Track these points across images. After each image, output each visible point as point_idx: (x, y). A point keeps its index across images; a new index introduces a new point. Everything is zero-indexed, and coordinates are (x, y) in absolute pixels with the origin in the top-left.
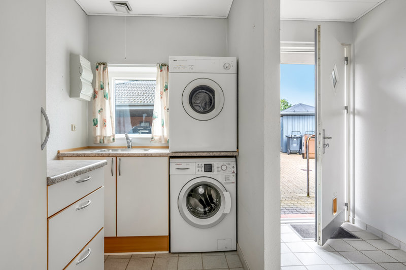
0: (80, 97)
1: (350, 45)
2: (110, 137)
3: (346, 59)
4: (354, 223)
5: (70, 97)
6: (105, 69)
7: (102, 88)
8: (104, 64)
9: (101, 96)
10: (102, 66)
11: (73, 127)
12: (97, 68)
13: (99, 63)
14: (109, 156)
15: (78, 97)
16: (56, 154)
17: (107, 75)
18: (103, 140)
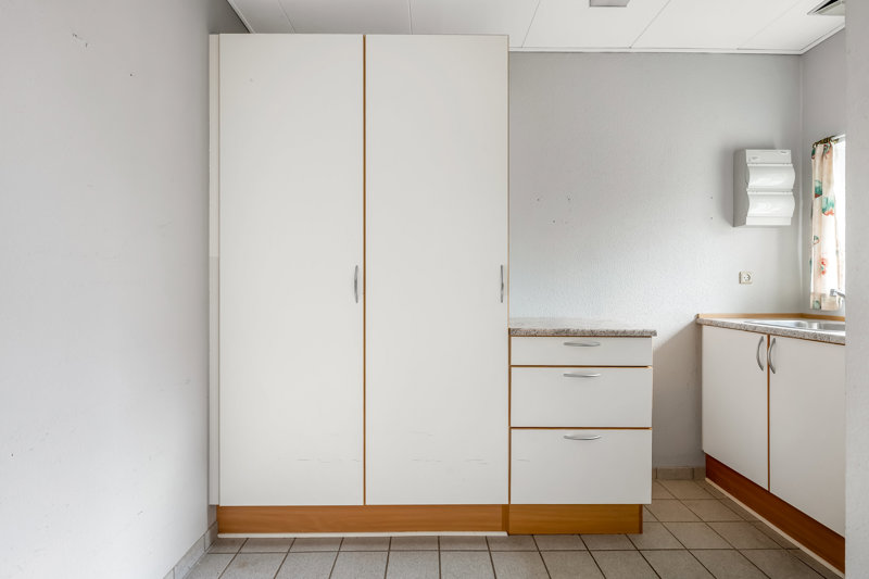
0: (748, 223)
5: (734, 226)
6: (827, 151)
7: (819, 194)
8: (827, 141)
9: (816, 210)
10: (820, 149)
11: (744, 275)
12: (813, 153)
13: (817, 144)
14: (754, 330)
15: (744, 223)
16: (692, 318)
17: (831, 163)
18: (819, 303)
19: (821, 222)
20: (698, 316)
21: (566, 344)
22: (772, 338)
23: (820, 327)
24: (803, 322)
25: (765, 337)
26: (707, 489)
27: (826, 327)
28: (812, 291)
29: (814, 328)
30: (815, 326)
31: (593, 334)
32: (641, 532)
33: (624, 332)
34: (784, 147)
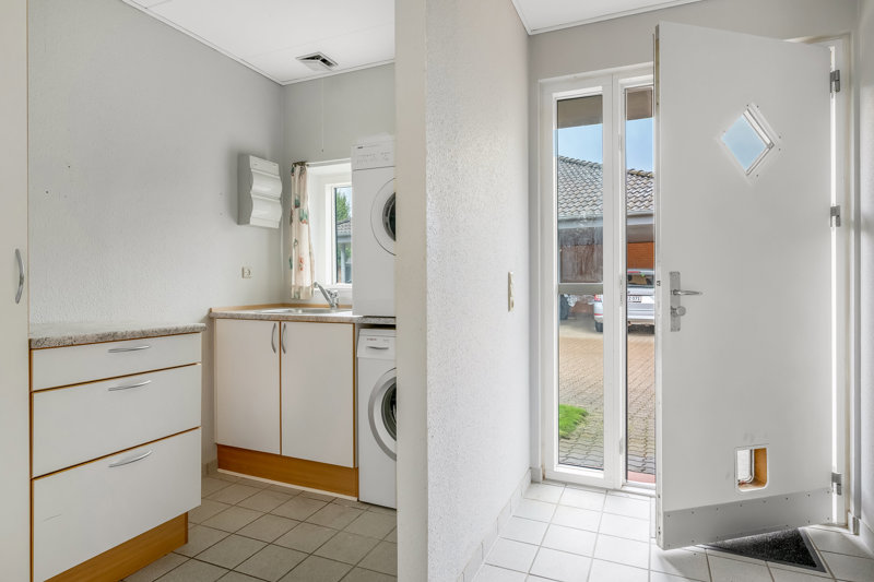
0: (251, 223)
1: (849, 35)
2: (308, 288)
3: (835, 77)
4: (857, 534)
5: (239, 223)
6: (302, 172)
7: (297, 206)
8: (302, 164)
9: (296, 218)
10: (298, 168)
11: (246, 271)
12: (293, 171)
13: (295, 164)
14: (269, 319)
15: (248, 223)
16: (206, 313)
17: (305, 182)
18: (299, 293)
19: (300, 230)
20: (210, 311)
21: (111, 351)
22: (283, 324)
23: (303, 311)
24: (293, 310)
25: (277, 323)
26: (223, 478)
27: (307, 312)
28: (293, 283)
29: (300, 313)
30: (300, 311)
31: (145, 336)
32: (186, 541)
33: (177, 329)
34: (274, 160)
